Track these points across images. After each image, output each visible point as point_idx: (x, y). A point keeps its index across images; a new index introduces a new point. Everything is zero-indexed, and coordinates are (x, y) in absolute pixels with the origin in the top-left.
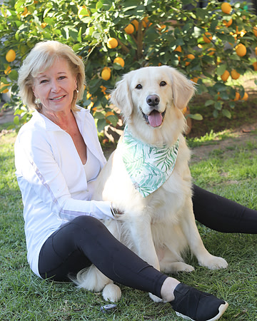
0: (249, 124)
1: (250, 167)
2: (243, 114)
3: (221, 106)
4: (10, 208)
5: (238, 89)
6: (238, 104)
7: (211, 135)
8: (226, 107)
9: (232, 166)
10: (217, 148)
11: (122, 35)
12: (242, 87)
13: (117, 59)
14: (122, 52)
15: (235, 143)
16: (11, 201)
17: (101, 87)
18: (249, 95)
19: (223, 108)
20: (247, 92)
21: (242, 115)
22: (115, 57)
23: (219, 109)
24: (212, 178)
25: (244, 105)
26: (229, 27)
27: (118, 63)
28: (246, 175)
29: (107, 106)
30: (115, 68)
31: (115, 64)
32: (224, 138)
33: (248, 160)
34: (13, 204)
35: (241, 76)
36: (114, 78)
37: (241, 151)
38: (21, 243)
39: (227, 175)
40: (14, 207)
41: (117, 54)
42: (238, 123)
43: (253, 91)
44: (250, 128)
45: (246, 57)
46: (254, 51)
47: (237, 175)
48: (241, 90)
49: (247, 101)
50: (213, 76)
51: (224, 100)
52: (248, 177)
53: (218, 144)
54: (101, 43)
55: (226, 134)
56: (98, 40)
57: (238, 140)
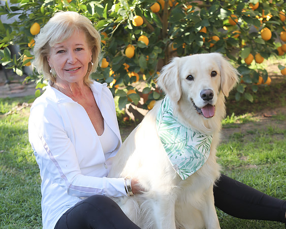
0: (271, 109)
1: (270, 152)
2: (265, 98)
3: (244, 90)
4: (27, 182)
5: (261, 73)
6: (260, 88)
7: (232, 118)
8: (249, 90)
9: (252, 150)
10: (238, 132)
11: (148, 13)
12: (265, 71)
13: (142, 37)
14: (147, 30)
15: (256, 127)
16: (28, 175)
17: (125, 64)
18: (272, 79)
19: (245, 92)
20: (270, 76)
21: (264, 100)
22: (139, 35)
23: (242, 92)
24: (232, 161)
25: (267, 89)
26: (255, 10)
27: (142, 42)
28: (265, 160)
29: (129, 84)
30: (140, 46)
31: (140, 42)
32: (246, 121)
33: (268, 145)
34: (30, 178)
35: (265, 60)
36: (138, 56)
37: (261, 135)
38: (37, 218)
39: (247, 159)
40: (32, 181)
41: (142, 33)
42: (260, 107)
43: (276, 75)
44: (272, 113)
45: (271, 41)
46: (280, 35)
47: (257, 160)
48: (265, 74)
49: (270, 86)
50: (237, 59)
51: (246, 84)
52: (267, 162)
53: (239, 127)
54: (126, 21)
55: (247, 118)
56: (124, 18)
57: (259, 124)
